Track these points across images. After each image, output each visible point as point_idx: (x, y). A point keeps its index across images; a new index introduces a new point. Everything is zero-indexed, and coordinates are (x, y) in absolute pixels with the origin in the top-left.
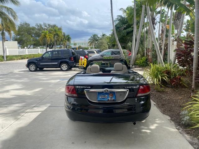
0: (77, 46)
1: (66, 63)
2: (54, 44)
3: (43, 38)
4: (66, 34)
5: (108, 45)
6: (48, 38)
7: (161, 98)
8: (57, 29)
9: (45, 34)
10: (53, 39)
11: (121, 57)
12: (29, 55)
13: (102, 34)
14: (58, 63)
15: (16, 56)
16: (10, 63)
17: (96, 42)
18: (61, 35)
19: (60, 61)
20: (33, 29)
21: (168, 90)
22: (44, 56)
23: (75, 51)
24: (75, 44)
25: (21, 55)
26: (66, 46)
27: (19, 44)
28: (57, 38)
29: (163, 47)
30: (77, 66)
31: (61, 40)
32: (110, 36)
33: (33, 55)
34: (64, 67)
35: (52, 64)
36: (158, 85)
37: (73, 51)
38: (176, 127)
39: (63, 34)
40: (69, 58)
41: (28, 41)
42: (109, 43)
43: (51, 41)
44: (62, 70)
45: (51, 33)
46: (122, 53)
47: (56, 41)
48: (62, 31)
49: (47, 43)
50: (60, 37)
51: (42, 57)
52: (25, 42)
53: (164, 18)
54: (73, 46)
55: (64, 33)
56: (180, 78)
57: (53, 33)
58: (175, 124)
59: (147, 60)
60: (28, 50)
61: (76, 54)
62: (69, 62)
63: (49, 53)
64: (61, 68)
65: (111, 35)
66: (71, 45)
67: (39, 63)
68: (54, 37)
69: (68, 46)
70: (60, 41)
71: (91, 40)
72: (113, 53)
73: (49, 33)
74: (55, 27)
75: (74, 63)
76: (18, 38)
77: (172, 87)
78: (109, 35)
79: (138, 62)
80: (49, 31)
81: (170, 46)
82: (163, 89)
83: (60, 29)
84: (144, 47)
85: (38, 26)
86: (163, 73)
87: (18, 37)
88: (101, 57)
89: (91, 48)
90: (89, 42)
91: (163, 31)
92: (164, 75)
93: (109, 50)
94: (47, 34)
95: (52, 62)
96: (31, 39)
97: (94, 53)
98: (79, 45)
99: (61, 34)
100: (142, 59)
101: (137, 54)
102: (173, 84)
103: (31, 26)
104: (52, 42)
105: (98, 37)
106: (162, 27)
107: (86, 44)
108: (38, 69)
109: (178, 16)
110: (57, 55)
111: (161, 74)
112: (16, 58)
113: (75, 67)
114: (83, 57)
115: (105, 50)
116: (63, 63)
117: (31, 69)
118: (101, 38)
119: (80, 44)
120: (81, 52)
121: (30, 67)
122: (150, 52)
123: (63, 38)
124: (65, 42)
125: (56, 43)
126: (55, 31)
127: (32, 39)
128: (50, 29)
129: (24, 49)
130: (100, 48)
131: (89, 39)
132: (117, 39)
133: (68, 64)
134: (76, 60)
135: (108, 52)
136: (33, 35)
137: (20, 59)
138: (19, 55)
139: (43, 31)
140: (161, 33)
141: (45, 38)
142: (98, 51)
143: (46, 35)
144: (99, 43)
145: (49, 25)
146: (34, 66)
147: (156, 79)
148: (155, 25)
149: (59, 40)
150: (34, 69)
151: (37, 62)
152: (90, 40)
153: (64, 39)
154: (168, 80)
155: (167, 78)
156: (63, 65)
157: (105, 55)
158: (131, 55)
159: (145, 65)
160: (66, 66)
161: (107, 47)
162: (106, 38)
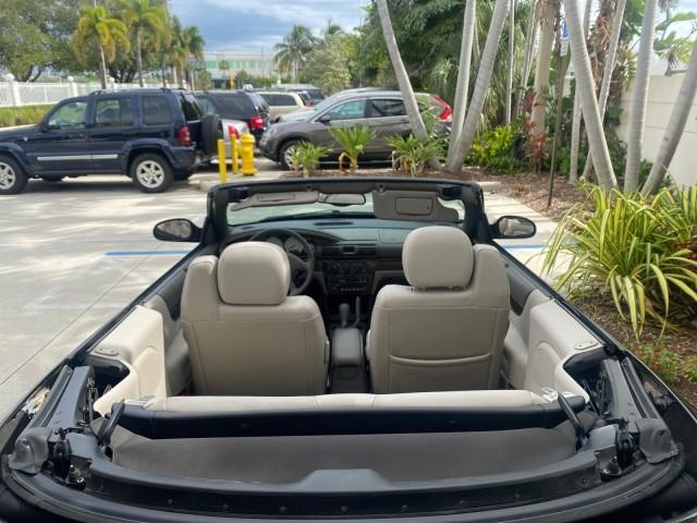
0: (232, 73)
1: (158, 153)
2: (135, 63)
3: (86, 38)
4: (184, 25)
5: (350, 68)
6: (108, 36)
9: (93, 20)
10: (129, 44)
11: (409, 126)
14: (120, 155)
17: (304, 59)
18: (160, 27)
24: (224, 66)
28: (146, 38)
30: (215, 161)
31: (163, 45)
32: (359, 34)
33: (42, 107)
35: (92, 160)
39: (172, 22)
40: (171, 133)
42: (352, 64)
43: (121, 50)
44: (136, 187)
45: (119, 17)
46: (413, 109)
48: (169, 10)
50: (159, 36)
51: (45, 126)
52: (16, 53)
54: (216, 73)
55: (175, 20)
57: (128, 16)
59: (518, 141)
60: (21, 89)
62: (172, 149)
64: (134, 178)
65: (364, 30)
67: (28, 154)
68: (134, 35)
70: (158, 50)
71: (283, 49)
72: (374, 110)
75: (193, 154)
78: (355, 29)
79: (477, 147)
80: (110, 9)
81: (644, 84)
83: (159, 2)
88: (321, 126)
89: (283, 82)
90: (276, 58)
92: (678, 263)
93: (355, 92)
95: (91, 150)
97: (290, 102)
100: (493, 136)
105: (312, 39)
107: (268, 65)
110: (114, 119)
111: (660, 254)
114: (240, 126)
115: (339, 90)
116: (140, 157)
118: (322, 43)
120: (234, 100)
123: (170, 38)
124: (182, 55)
129: (5, 85)
130: (318, 82)
131: (278, 46)
132: (392, 42)
134: (204, 139)
135: (351, 103)
136: (50, 26)
141: (95, 36)
143: (98, 26)
144: (313, 60)
149: (154, 50)
150: (10, 181)
152: (280, 50)
153: (174, 43)
156: (142, 166)
157: (337, 117)
158: (450, 118)
159: (511, 168)
160: (157, 169)
161: (344, 79)
162: (342, 41)
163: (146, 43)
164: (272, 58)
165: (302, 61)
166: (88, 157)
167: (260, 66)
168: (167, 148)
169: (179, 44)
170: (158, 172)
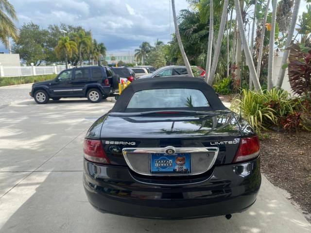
0: (116, 62)
1: (97, 88)
2: (79, 58)
3: (61, 48)
4: (98, 43)
5: (166, 58)
6: (69, 48)
7: (266, 153)
8: (83, 34)
9: (64, 42)
10: (77, 50)
12: (38, 76)
13: (156, 42)
14: (83, 89)
15: (17, 78)
16: (6, 90)
17: (147, 55)
18: (89, 43)
19: (86, 85)
20: (45, 33)
21: (276, 136)
22: (59, 78)
23: (112, 69)
24: (113, 59)
25: (24, 77)
26: (99, 62)
27: (22, 59)
28: (83, 48)
29: (259, 61)
30: (115, 93)
31: (91, 51)
32: (170, 45)
33: (44, 75)
34: (94, 95)
35: (73, 91)
36: (257, 127)
37: (108, 69)
38: (305, 215)
39: (93, 41)
40: (101, 81)
41: (36, 55)
42: (167, 57)
43: (74, 52)
44: (89, 101)
45: (74, 40)
46: (190, 71)
47: (82, 53)
48: (92, 37)
49: (68, 56)
50: (89, 47)
51: (57, 80)
52: (32, 55)
53: (261, 12)
54: (110, 62)
55: (95, 41)
56: (299, 116)
57: (77, 40)
58: (303, 209)
59: (231, 82)
60: (36, 69)
61: (114, 74)
62: (102, 87)
63: (69, 72)
64: (89, 98)
65: (172, 43)
66: (106, 60)
67: (51, 89)
68: (79, 47)
69: (102, 61)
70: (89, 52)
71: (138, 51)
72: (175, 73)
73: (70, 41)
74: (80, 31)
75: (109, 89)
76: (21, 49)
77: (282, 132)
78: (168, 43)
79: (216, 86)
80: (70, 38)
81: (271, 60)
82: (266, 134)
83: (88, 34)
84: (226, 62)
85: (53, 29)
86: (266, 105)
87: (21, 47)
89: (138, 65)
90: (135, 55)
91: (259, 34)
92: (267, 110)
93: (168, 67)
94: (68, 41)
95: (73, 87)
96: (41, 49)
97: (143, 71)
98: (119, 59)
99: (89, 41)
100: (222, 82)
101: (216, 73)
102: (285, 126)
103: (41, 29)
104: (75, 56)
105: (150, 47)
106: (259, 27)
107: (132, 58)
108: (50, 99)
109: (284, 8)
110: (82, 76)
111: (262, 108)
112: (15, 82)
113: (112, 95)
114: (125, 79)
115: (161, 67)
116: (90, 90)
117: (38, 100)
118: (155, 49)
119: (121, 59)
120: (122, 70)
121: (37, 96)
122: (236, 70)
123: (93, 48)
124: (97, 54)
125: (82, 57)
126: (80, 37)
127: (43, 50)
128: (72, 33)
129: (30, 67)
130: (153, 64)
131: (136, 50)
132: (182, 48)
133: (100, 90)
134: (114, 84)
135: (167, 70)
136: (45, 44)
137: (23, 83)
138: (21, 77)
139: (61, 37)
140: (255, 36)
141: (65, 49)
142: (150, 69)
143: (65, 44)
144: (151, 55)
145: (70, 27)
146: (43, 94)
147: (252, 117)
148: (246, 24)
149: (87, 52)
150: (43, 99)
151: (48, 87)
152: (137, 52)
153: (94, 50)
154: (275, 118)
155: (273, 116)
156: (91, 93)
157: (162, 75)
158: (204, 75)
159: (228, 92)
160: (96, 94)
161: (164, 63)
162: (163, 48)
163: (83, 50)
164: (134, 55)
165: (146, 56)
166: (72, 90)
167: (128, 59)
168: (100, 87)
169: (96, 50)
170: (97, 95)
